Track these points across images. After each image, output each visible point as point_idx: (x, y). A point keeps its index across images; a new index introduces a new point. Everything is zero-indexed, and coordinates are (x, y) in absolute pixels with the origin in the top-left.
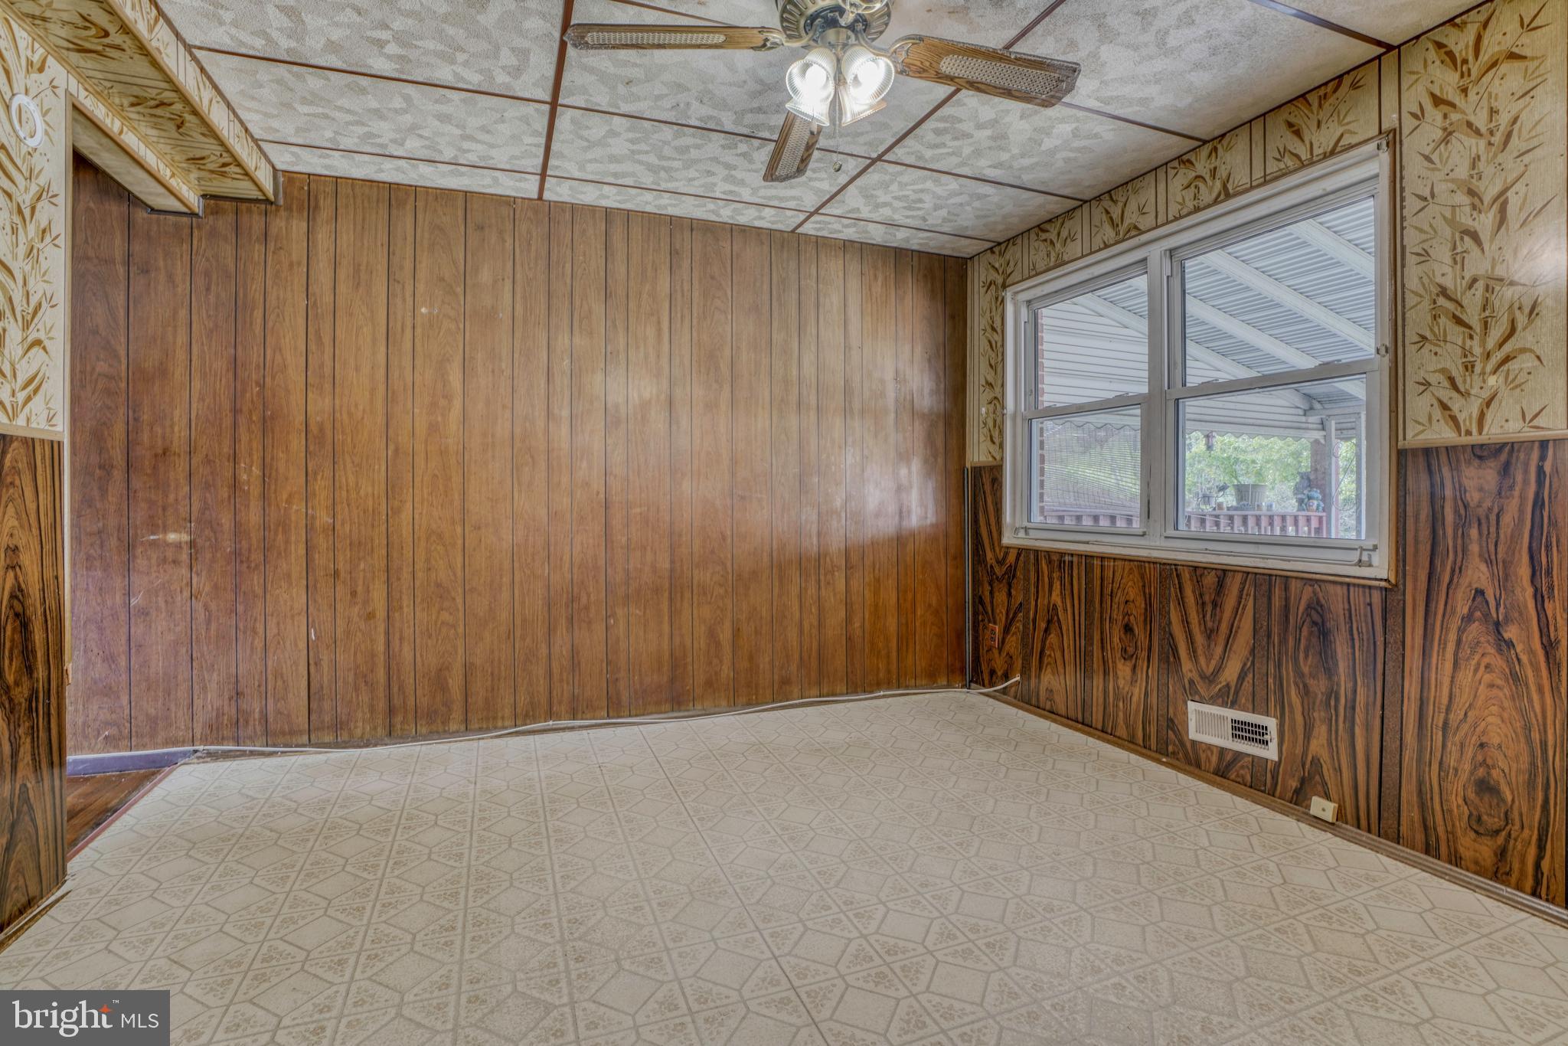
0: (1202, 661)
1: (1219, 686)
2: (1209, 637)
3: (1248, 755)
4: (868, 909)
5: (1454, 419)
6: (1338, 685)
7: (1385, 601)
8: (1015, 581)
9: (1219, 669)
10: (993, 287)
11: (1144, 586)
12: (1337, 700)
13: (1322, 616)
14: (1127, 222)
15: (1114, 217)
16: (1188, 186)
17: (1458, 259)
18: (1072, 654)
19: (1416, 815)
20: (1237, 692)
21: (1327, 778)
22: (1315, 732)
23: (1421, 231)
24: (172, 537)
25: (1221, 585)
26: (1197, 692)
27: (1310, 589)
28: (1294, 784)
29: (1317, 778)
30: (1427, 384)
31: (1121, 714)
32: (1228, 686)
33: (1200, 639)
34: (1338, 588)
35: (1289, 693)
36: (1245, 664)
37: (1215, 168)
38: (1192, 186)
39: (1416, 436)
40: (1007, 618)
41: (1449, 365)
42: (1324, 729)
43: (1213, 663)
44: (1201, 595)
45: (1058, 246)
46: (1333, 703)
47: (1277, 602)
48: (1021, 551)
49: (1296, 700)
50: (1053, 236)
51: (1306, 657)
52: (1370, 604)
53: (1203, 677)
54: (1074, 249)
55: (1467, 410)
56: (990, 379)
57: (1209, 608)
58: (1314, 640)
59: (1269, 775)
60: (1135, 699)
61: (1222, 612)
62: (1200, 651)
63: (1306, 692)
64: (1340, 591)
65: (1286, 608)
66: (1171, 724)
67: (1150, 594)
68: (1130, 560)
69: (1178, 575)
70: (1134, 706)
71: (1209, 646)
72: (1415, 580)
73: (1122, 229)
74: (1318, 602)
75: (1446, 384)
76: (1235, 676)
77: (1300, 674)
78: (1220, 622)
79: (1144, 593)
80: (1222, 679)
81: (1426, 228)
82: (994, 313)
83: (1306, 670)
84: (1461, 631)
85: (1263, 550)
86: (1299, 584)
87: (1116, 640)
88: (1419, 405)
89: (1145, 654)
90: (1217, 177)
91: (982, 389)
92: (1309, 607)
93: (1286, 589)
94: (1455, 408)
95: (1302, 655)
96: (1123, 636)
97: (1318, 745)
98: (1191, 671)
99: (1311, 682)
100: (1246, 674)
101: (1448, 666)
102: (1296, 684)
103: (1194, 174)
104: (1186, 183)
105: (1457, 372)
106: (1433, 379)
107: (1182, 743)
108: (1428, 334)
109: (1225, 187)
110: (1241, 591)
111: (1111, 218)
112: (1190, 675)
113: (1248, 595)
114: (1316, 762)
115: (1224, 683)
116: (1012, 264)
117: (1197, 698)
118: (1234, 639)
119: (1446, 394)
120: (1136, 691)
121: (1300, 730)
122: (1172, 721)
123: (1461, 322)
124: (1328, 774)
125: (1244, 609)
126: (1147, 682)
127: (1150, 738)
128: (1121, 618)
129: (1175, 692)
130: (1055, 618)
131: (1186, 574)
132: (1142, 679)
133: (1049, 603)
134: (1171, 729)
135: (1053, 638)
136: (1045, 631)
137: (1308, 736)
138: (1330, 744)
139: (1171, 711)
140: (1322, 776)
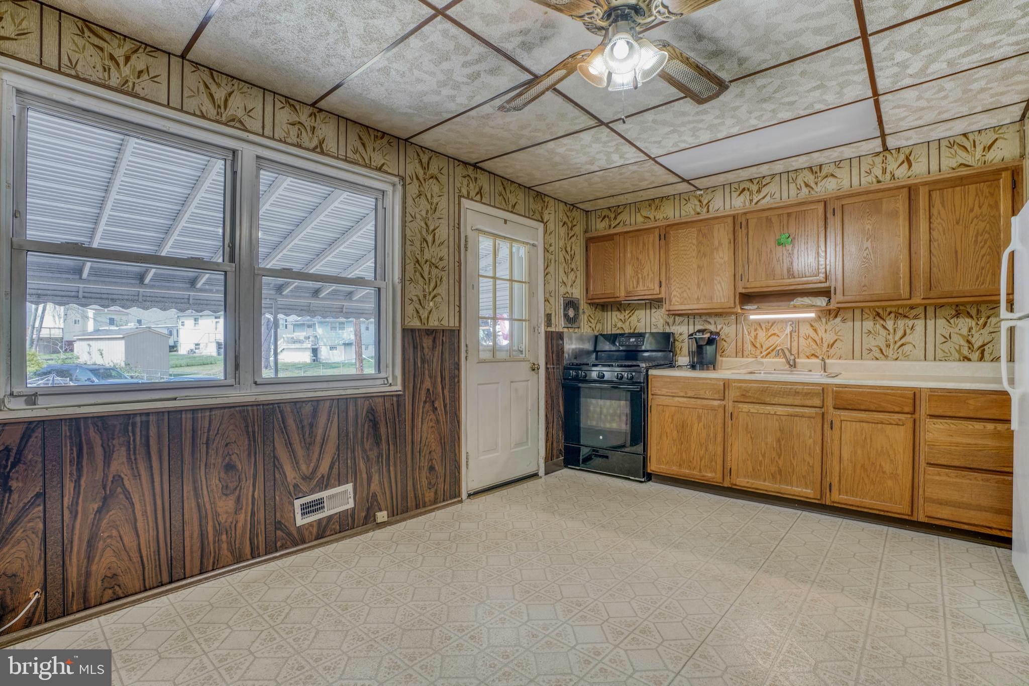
0: (304, 467)
1: (317, 479)
2: (308, 449)
3: (336, 514)
5: (420, 317)
6: (382, 449)
7: (398, 401)
9: (317, 467)
11: (247, 426)
12: (382, 457)
13: (373, 416)
17: (422, 251)
18: (151, 520)
19: (412, 495)
20: (328, 478)
22: (373, 479)
23: (411, 231)
25: (315, 411)
26: (301, 491)
27: (368, 402)
28: (363, 514)
29: (375, 503)
30: (412, 300)
31: (224, 546)
32: (322, 476)
33: (300, 452)
34: (380, 398)
35: (359, 464)
36: (333, 458)
37: (314, 127)
38: (296, 127)
41: (419, 294)
42: (377, 475)
43: (312, 465)
44: (301, 421)
46: (381, 460)
47: (352, 414)
49: (362, 466)
53: (304, 478)
55: (424, 315)
57: (307, 430)
58: (371, 430)
59: (350, 519)
60: (240, 525)
61: (317, 429)
62: (301, 462)
63: (368, 460)
64: (381, 400)
65: (356, 416)
66: (278, 525)
67: (254, 432)
68: (230, 407)
69: (280, 411)
70: (239, 531)
71: (308, 455)
72: (409, 389)
74: (372, 407)
75: (418, 302)
76: (327, 468)
77: (364, 451)
78: (316, 436)
79: (248, 432)
80: (319, 473)
81: (413, 230)
83: (367, 447)
84: (423, 407)
85: (332, 385)
86: (363, 400)
87: (214, 482)
88: (410, 309)
89: (250, 481)
90: (315, 134)
92: (368, 412)
93: (356, 405)
94: (421, 313)
95: (365, 440)
96: (225, 476)
97: (375, 487)
98: (295, 478)
99: (369, 453)
100: (334, 464)
101: (420, 423)
102: (363, 458)
103: (298, 119)
104: (291, 121)
105: (421, 298)
106: (414, 298)
107: (289, 534)
108: (413, 278)
109: (321, 144)
110: (330, 412)
112: (294, 481)
113: (334, 413)
114: (374, 495)
115: (320, 476)
117: (301, 495)
118: (326, 446)
119: (418, 306)
120: (241, 517)
121: (365, 483)
122: (280, 522)
123: (422, 277)
124: (380, 498)
125: (332, 423)
126: (253, 504)
127: (258, 548)
128: (220, 460)
129: (281, 499)
130: (119, 490)
131: (288, 409)
132: (247, 504)
133: (105, 476)
134: (279, 529)
135: (115, 514)
136: (99, 511)
137: (369, 484)
138: (380, 481)
139: (278, 515)
140: (377, 501)
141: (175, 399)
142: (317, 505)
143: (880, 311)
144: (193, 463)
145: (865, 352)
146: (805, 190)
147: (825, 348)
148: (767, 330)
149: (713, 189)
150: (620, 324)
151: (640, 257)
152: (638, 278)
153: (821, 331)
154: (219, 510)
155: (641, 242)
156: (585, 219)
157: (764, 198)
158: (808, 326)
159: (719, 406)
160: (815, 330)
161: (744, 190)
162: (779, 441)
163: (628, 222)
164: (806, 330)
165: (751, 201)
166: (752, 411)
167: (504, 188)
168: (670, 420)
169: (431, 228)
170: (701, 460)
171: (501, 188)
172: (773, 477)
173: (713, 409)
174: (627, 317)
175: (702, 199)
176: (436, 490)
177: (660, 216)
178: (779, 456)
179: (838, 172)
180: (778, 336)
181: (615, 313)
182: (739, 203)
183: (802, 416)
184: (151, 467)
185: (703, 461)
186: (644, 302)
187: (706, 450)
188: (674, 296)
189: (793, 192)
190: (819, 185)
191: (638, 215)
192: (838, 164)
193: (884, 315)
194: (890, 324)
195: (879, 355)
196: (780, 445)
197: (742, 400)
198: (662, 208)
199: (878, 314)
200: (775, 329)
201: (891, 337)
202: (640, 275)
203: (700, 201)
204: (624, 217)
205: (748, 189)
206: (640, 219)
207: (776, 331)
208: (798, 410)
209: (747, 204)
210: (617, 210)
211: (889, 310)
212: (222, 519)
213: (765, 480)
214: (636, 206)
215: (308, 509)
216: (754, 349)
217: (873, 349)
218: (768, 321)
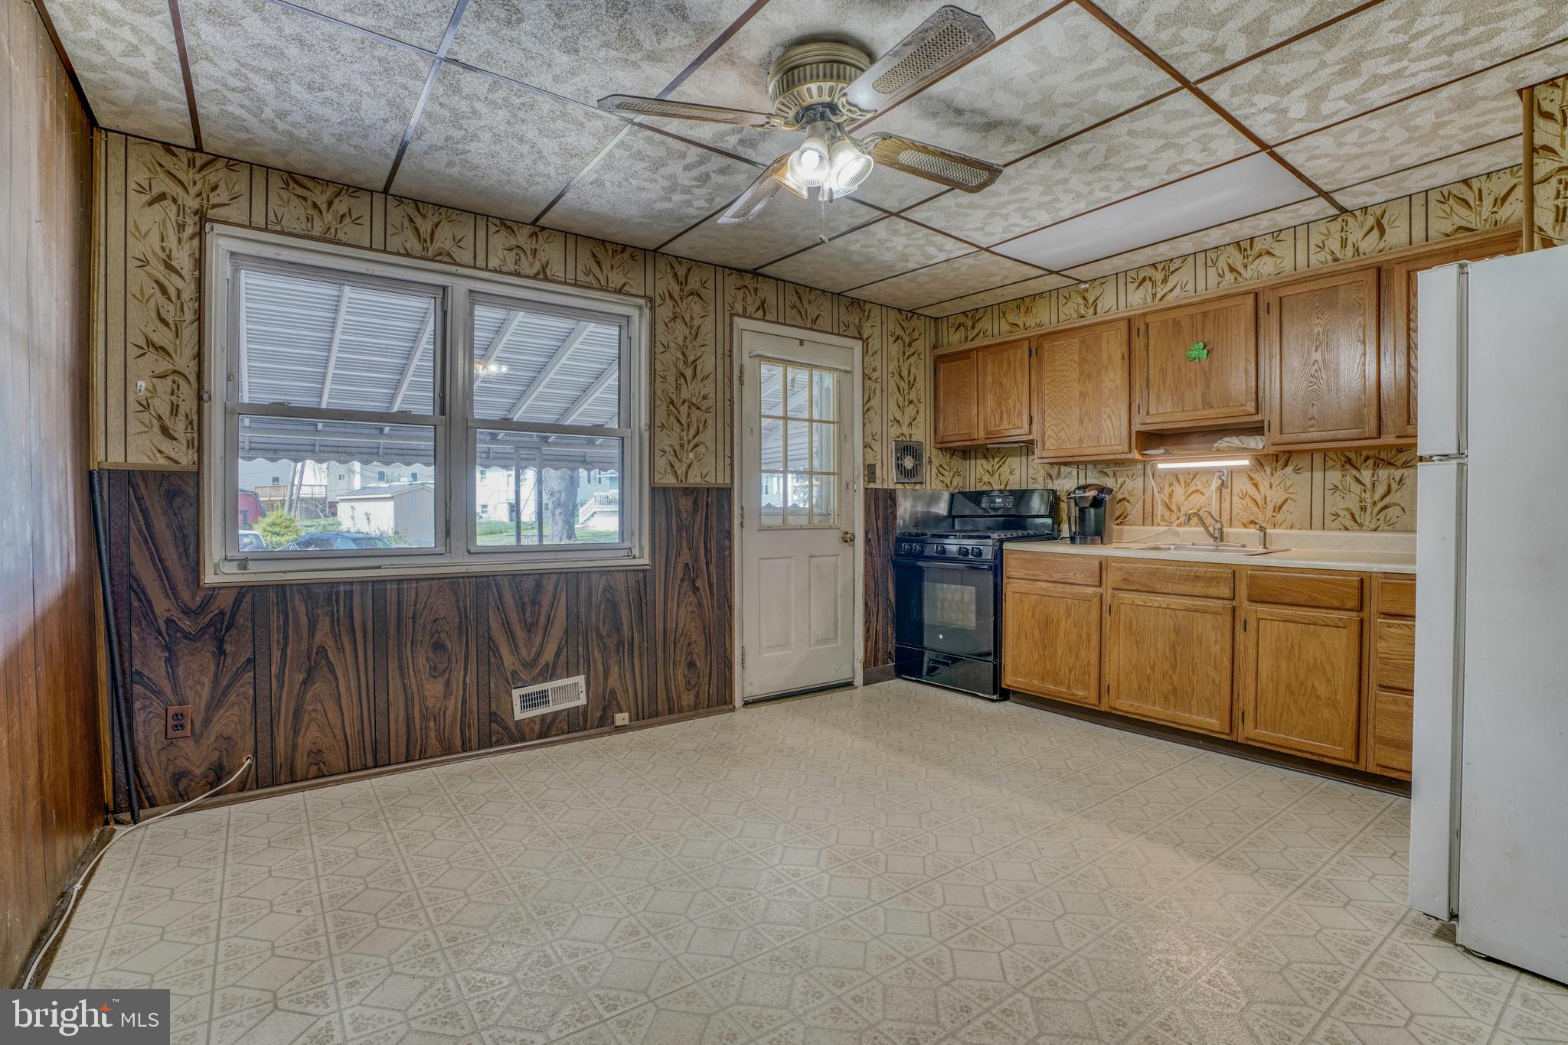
0: (524, 652)
2: (529, 631)
3: (565, 710)
5: (676, 473)
6: (624, 636)
7: (645, 578)
8: (232, 633)
9: (539, 654)
11: (458, 601)
12: (623, 645)
13: (612, 595)
14: (434, 243)
15: (422, 230)
16: (510, 249)
17: (678, 388)
18: (355, 697)
19: (664, 696)
20: (554, 667)
21: (619, 699)
22: (611, 671)
25: (539, 586)
26: (520, 679)
27: (604, 578)
28: (598, 714)
29: (614, 702)
30: (664, 451)
31: (432, 734)
32: (547, 664)
33: (520, 634)
34: (621, 573)
35: (593, 653)
36: (560, 643)
37: (536, 249)
38: (514, 251)
40: (214, 689)
41: (674, 443)
42: (617, 668)
43: (534, 650)
44: (521, 598)
47: (583, 592)
48: (242, 591)
49: (597, 655)
50: (321, 200)
52: (638, 582)
53: (525, 665)
55: (681, 470)
57: (528, 608)
58: (608, 612)
59: (581, 717)
60: (449, 712)
62: (521, 645)
63: (604, 648)
64: (622, 576)
65: (590, 595)
66: (493, 717)
67: (465, 608)
68: (440, 579)
69: (496, 586)
70: (448, 719)
71: (529, 638)
72: (660, 562)
73: (431, 248)
74: (610, 586)
75: (672, 453)
76: (553, 654)
77: (600, 637)
78: (538, 616)
79: (459, 607)
80: (543, 660)
83: (604, 633)
84: (680, 587)
85: (560, 555)
86: (598, 575)
87: (422, 661)
88: (661, 463)
90: (537, 257)
92: (605, 590)
93: (589, 580)
94: (676, 467)
95: (601, 623)
96: (431, 655)
97: (614, 681)
98: (513, 664)
99: (607, 640)
100: (561, 650)
101: (675, 607)
102: (598, 645)
103: (515, 243)
105: (677, 448)
107: (506, 729)
108: (665, 424)
109: (544, 269)
110: (556, 588)
111: (416, 229)
112: (512, 667)
113: (561, 590)
114: (612, 692)
117: (520, 684)
118: (551, 629)
119: (672, 459)
120: (451, 704)
121: (601, 675)
122: (495, 713)
123: (679, 421)
124: (620, 696)
125: (558, 601)
126: (464, 690)
127: (470, 741)
128: (428, 638)
129: (497, 687)
130: (323, 662)
131: (505, 583)
132: (457, 689)
133: (310, 646)
134: (495, 722)
135: (320, 687)
136: (304, 682)
137: (606, 678)
138: (620, 676)
139: (493, 706)
140: (617, 700)
141: (379, 568)
142: (541, 698)
143: (1352, 456)
144: (399, 638)
145: (1329, 518)
146: (1229, 277)
147: (1269, 512)
148: (1187, 485)
149: (1102, 280)
150: (986, 478)
151: (1004, 381)
152: (1002, 412)
153: (1264, 486)
154: (426, 693)
155: (1005, 361)
156: (933, 329)
157: (1171, 291)
158: (1245, 479)
159: (1094, 595)
160: (1256, 485)
161: (1144, 279)
162: (1173, 647)
163: (989, 333)
164: (1241, 485)
165: (1154, 295)
166: (1137, 602)
167: (800, 298)
168: (1030, 614)
169: (691, 358)
170: (1070, 672)
171: (795, 299)
172: (1166, 699)
173: (1085, 599)
174: (996, 467)
175: (1088, 296)
176: (698, 693)
177: (1031, 321)
178: (1174, 669)
179: (1277, 249)
180: (1202, 493)
181: (980, 462)
182: (1137, 299)
183: (1205, 612)
184: (355, 640)
185: (1073, 674)
186: (1016, 445)
187: (1077, 657)
188: (1049, 437)
189: (1213, 279)
190: (1249, 268)
191: (1003, 321)
192: (1276, 234)
193: (1358, 462)
194: (1366, 475)
195: (1349, 523)
196: (1175, 653)
197: (1124, 587)
198: (1034, 310)
199: (1349, 461)
200: (1198, 484)
201: (1368, 495)
202: (1004, 408)
203: (1085, 298)
204: (985, 324)
205: (1150, 279)
206: (1005, 327)
207: (1200, 487)
208: (1199, 602)
209: (1149, 300)
210: (974, 315)
211: (1365, 453)
212: (430, 703)
213: (1154, 704)
214: (1000, 308)
215: (528, 702)
216: (1167, 513)
217: (1342, 513)
218: (1188, 471)
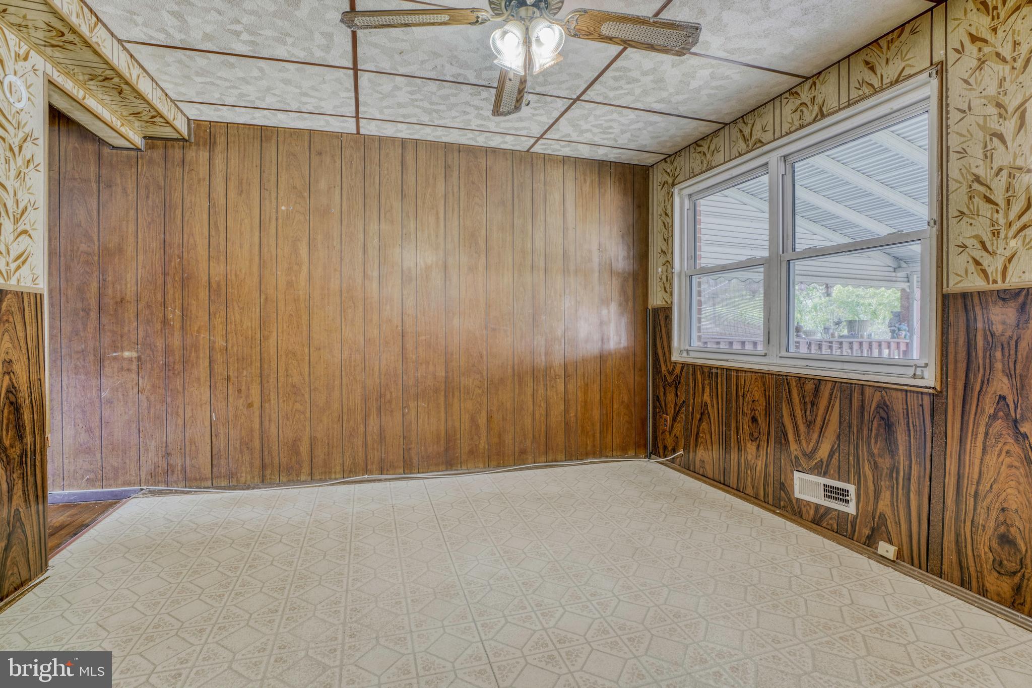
0: (804, 443)
1: (816, 461)
2: (809, 427)
3: (835, 510)
4: (551, 610)
5: (984, 271)
6: (899, 463)
7: (933, 404)
8: (680, 386)
9: (816, 449)
10: (666, 186)
11: (765, 390)
12: (898, 473)
13: (887, 414)
14: (754, 138)
15: (746, 134)
16: (796, 111)
17: (988, 156)
18: (717, 436)
19: (954, 557)
20: (827, 466)
21: (890, 528)
22: (883, 494)
23: (961, 135)
24: (127, 354)
25: (817, 390)
26: (800, 465)
27: (879, 394)
28: (867, 532)
29: (883, 528)
30: (964, 246)
31: (749, 479)
32: (821, 461)
33: (802, 428)
34: (899, 393)
35: (864, 468)
36: (833, 446)
37: (814, 97)
38: (799, 110)
39: (956, 285)
40: (675, 411)
41: (981, 232)
42: (888, 493)
43: (812, 444)
44: (803, 397)
45: (708, 156)
46: (894, 475)
47: (856, 403)
48: (684, 365)
49: (868, 473)
50: (705, 149)
51: (876, 442)
52: (922, 405)
53: (804, 454)
54: (719, 157)
55: (994, 266)
56: (664, 248)
57: (809, 407)
58: (882, 430)
59: (849, 525)
60: (758, 468)
61: (818, 409)
62: (802, 436)
63: (875, 467)
64: (900, 395)
65: (862, 407)
66: (782, 486)
67: (769, 396)
68: (755, 372)
69: (788, 383)
70: (758, 474)
71: (809, 433)
72: (955, 389)
73: (751, 143)
74: (885, 403)
75: (979, 246)
76: (827, 454)
77: (871, 454)
78: (816, 416)
79: (765, 395)
80: (818, 456)
81: (964, 132)
82: (666, 204)
83: (876, 451)
84: (988, 426)
86: (872, 390)
87: (746, 427)
88: (958, 262)
89: (765, 438)
90: (816, 103)
91: (659, 255)
92: (878, 407)
93: (862, 394)
94: (985, 264)
95: (873, 441)
96: (751, 424)
97: (884, 505)
98: (796, 450)
99: (880, 460)
100: (834, 453)
101: (979, 451)
102: (869, 461)
103: (800, 102)
104: (794, 109)
105: (987, 238)
106: (969, 243)
107: (790, 500)
108: (965, 210)
109: (821, 109)
110: (831, 395)
111: (743, 135)
112: (796, 453)
113: (836, 397)
114: (882, 516)
115: (819, 459)
116: (678, 169)
117: (800, 469)
118: (825, 430)
119: (979, 254)
120: (759, 464)
121: (872, 494)
122: (783, 484)
124: (891, 526)
125: (833, 407)
126: (767, 458)
127: (769, 497)
128: (750, 412)
129: (785, 464)
130: (706, 411)
131: (794, 383)
133: (702, 401)
134: (783, 490)
135: (705, 425)
136: (700, 421)
137: (877, 498)
138: (892, 504)
139: (782, 477)
140: (887, 527)
144: (736, 408)
154: (748, 450)
184: (718, 403)
212: (749, 457)
215: (805, 486)
